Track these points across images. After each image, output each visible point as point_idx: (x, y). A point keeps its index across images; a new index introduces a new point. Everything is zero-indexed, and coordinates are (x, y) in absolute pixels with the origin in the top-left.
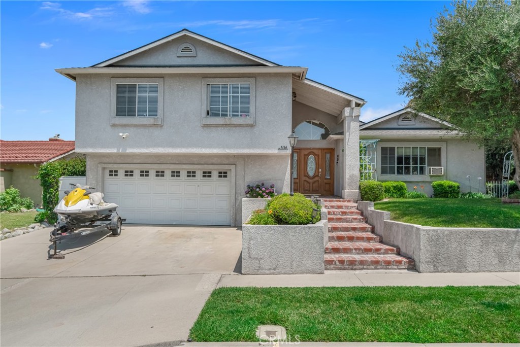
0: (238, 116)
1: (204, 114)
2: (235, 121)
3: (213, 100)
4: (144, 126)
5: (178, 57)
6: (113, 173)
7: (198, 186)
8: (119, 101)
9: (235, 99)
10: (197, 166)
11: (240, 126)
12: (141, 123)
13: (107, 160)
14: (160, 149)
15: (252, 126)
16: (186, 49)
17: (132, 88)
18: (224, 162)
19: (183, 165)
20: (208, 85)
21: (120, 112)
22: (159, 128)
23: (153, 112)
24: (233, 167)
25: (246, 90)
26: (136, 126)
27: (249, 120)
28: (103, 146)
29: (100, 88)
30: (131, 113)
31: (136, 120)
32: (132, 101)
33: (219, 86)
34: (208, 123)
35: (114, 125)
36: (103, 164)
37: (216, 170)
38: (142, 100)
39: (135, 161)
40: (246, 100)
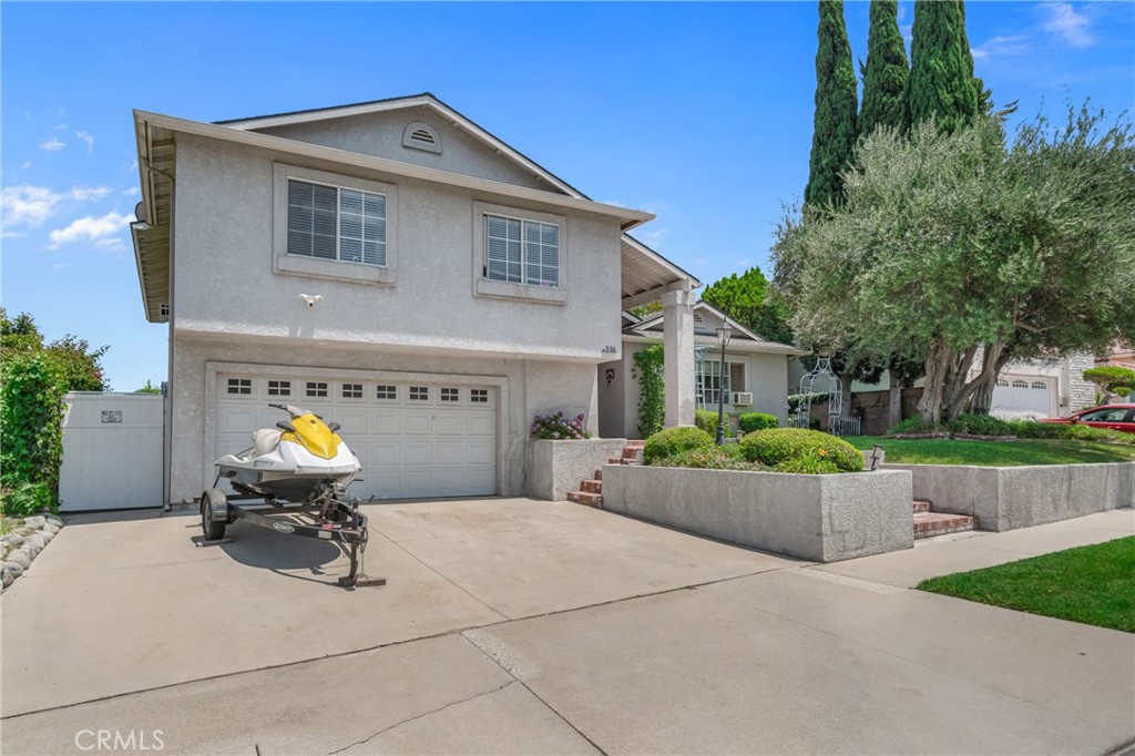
0: (539, 283)
1: (478, 273)
2: (536, 292)
3: (495, 248)
4: (355, 283)
5: (405, 147)
6: (239, 386)
7: (433, 418)
8: (297, 219)
9: (533, 250)
10: (436, 376)
11: (542, 303)
12: (351, 276)
13: (229, 354)
14: (390, 336)
15: (561, 305)
16: (420, 135)
17: (327, 196)
18: (486, 372)
19: (409, 374)
20: (485, 215)
21: (297, 245)
22: (387, 291)
23: (376, 256)
24: (502, 382)
25: (552, 237)
26: (336, 281)
27: (557, 295)
28: (254, 321)
29: (244, 182)
30: (326, 250)
31: (337, 267)
32: (327, 224)
33: (502, 221)
34: (488, 292)
35: (283, 274)
36: (220, 364)
37: (469, 386)
38: (352, 228)
39: (300, 360)
40: (552, 256)
